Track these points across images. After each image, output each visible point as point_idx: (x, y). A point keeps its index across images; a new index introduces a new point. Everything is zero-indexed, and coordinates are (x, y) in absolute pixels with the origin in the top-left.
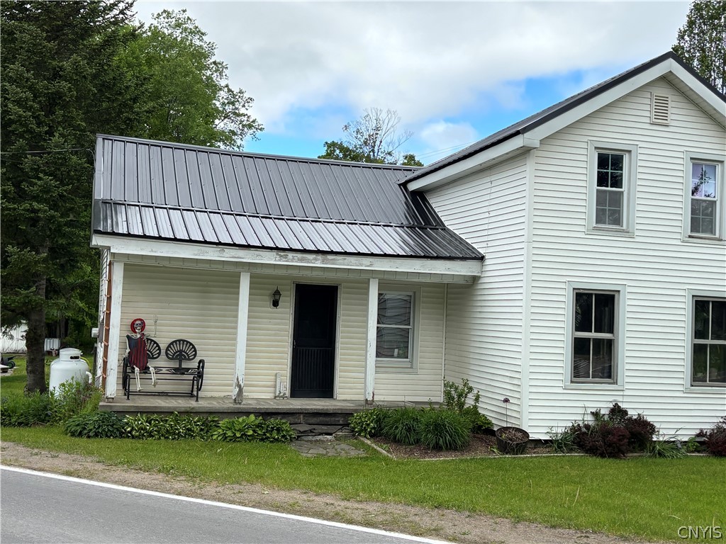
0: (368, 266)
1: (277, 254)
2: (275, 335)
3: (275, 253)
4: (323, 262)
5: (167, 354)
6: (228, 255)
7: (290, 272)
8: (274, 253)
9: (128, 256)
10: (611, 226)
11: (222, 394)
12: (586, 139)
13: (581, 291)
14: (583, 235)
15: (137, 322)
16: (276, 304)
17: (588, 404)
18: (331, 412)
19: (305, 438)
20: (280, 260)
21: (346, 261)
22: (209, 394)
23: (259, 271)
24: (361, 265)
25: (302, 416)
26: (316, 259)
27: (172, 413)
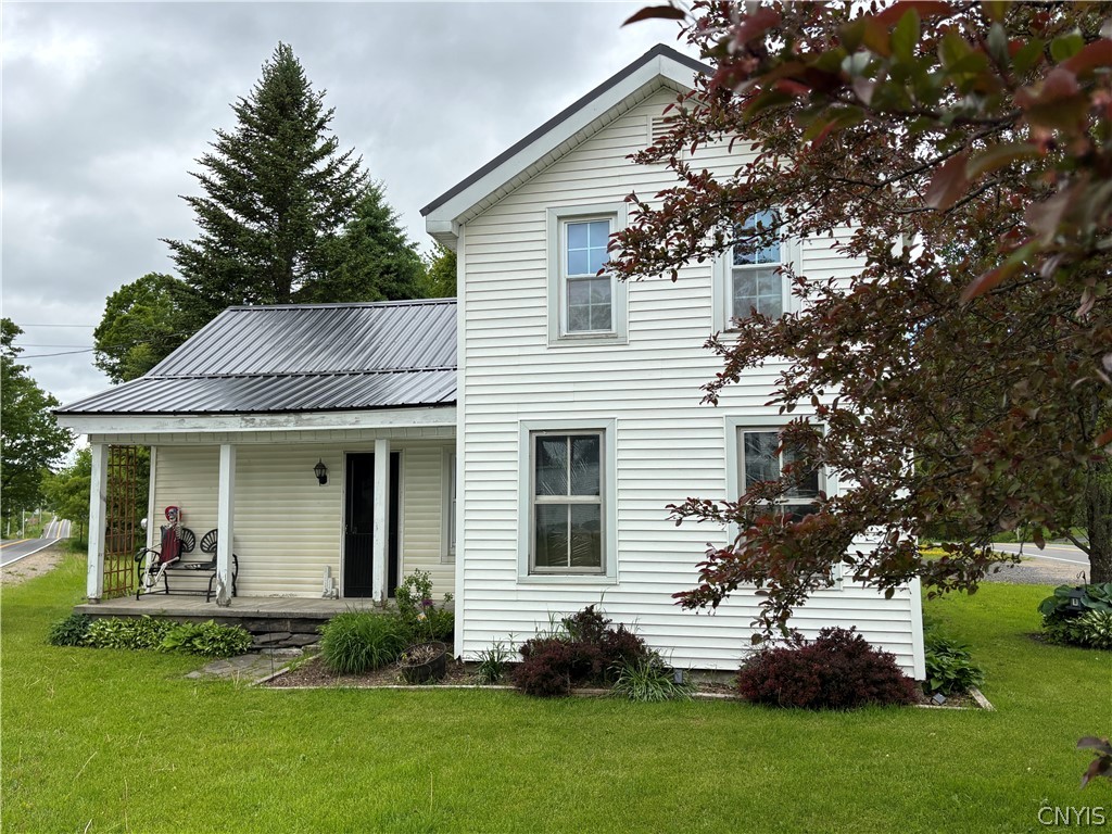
0: (353, 424)
1: (243, 419)
2: (325, 519)
3: (239, 418)
4: (296, 424)
5: (202, 546)
6: (188, 426)
7: (275, 439)
9: (105, 436)
10: (595, 332)
11: (268, 593)
12: (543, 207)
13: (544, 434)
14: (543, 350)
15: (171, 510)
16: (323, 480)
17: (552, 607)
18: (321, 617)
19: (268, 652)
20: (246, 427)
21: (325, 420)
22: (254, 593)
23: (239, 441)
24: (346, 423)
25: (289, 623)
26: (287, 421)
27: (140, 616)
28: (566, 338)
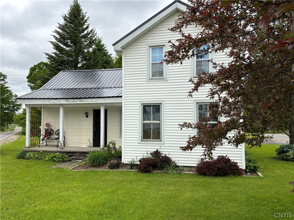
0: (95, 102)
4: (80, 102)
5: (55, 134)
8: (64, 100)
11: (73, 146)
12: (145, 44)
13: (145, 105)
14: (145, 82)
15: (47, 124)
16: (87, 116)
17: (147, 150)
19: (73, 161)
21: (87, 101)
22: (69, 146)
24: (93, 101)
25: (78, 153)
26: (78, 101)
27: (40, 151)
28: (151, 79)
